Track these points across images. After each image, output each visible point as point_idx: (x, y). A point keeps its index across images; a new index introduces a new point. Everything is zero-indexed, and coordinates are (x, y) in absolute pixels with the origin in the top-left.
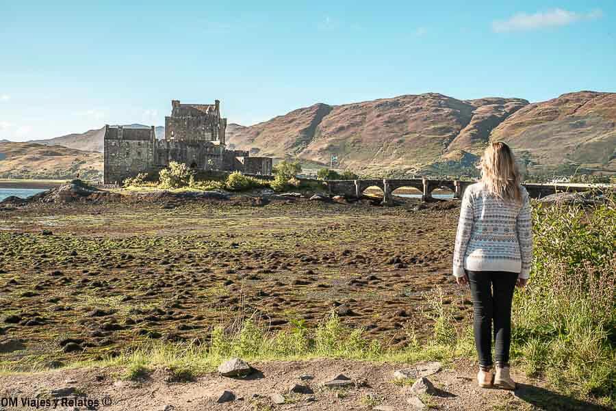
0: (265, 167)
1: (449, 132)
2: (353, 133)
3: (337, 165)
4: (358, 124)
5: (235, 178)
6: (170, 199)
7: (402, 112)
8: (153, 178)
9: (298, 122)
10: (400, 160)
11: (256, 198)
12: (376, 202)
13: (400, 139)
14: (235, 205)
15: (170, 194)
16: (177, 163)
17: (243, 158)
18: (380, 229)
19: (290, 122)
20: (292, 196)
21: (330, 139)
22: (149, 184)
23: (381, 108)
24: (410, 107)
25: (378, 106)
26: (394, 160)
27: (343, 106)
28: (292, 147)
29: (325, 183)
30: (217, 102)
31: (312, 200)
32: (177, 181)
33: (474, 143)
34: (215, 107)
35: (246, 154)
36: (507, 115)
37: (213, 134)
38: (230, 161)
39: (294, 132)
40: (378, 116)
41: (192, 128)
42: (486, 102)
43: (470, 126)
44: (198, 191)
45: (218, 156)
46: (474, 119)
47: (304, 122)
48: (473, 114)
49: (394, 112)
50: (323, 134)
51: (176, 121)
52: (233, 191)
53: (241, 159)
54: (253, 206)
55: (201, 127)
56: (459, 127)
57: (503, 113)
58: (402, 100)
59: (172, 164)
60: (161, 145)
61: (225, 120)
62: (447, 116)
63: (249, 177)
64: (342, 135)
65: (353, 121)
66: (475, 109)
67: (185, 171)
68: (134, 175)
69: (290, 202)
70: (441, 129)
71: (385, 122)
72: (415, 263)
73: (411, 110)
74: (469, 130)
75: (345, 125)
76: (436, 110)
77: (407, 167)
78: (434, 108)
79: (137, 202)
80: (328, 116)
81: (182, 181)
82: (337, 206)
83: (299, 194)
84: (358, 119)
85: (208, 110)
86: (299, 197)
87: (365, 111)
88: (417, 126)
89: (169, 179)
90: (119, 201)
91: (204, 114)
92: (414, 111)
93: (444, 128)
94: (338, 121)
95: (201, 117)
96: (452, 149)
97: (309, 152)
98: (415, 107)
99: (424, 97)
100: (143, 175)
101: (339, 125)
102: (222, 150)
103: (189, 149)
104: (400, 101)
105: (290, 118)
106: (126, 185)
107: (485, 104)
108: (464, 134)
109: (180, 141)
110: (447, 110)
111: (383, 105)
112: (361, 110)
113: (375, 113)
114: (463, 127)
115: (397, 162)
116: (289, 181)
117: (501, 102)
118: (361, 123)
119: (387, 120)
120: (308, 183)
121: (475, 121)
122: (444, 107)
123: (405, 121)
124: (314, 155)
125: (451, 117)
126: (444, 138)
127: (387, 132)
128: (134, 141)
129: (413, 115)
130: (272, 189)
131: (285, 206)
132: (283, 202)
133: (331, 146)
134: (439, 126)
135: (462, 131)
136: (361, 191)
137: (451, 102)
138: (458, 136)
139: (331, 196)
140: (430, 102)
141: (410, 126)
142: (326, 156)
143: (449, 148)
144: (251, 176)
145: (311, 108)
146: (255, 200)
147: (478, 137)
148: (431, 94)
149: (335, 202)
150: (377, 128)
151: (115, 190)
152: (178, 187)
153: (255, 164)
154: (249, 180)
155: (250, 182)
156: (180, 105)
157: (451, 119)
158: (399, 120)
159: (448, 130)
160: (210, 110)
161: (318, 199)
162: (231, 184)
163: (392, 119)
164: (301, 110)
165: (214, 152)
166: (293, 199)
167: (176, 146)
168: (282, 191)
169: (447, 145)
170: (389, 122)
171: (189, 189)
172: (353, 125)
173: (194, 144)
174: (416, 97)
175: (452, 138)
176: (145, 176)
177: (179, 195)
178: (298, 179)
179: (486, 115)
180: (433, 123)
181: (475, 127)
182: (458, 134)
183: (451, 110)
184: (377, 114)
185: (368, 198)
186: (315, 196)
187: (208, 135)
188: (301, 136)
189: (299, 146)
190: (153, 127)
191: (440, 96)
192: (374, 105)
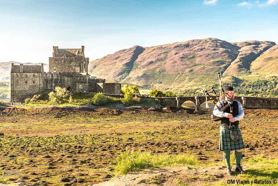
0: (117, 89)
1: (223, 64)
2: (159, 66)
3: (149, 87)
4: (161, 60)
5: (99, 97)
6: (58, 111)
7: (192, 51)
8: (44, 97)
9: (122, 58)
10: (191, 83)
11: (114, 110)
12: (191, 111)
13: (191, 69)
14: (100, 115)
15: (57, 108)
16: (60, 88)
17: (102, 84)
18: (211, 128)
19: (117, 59)
20: (136, 108)
21: (144, 70)
22: (42, 101)
23: (177, 48)
24: (197, 47)
25: (176, 47)
26: (187, 83)
27: (152, 47)
28: (118, 75)
29: (157, 99)
30: (83, 47)
31: (150, 110)
32: (61, 100)
33: (240, 71)
34: (81, 50)
35: (103, 81)
36: (261, 52)
37: (80, 68)
38: (93, 86)
39: (120, 65)
40: (176, 54)
41: (67, 64)
42: (248, 44)
43: (237, 60)
44: (75, 106)
45: (85, 82)
46: (240, 56)
47: (125, 59)
48: (239, 52)
49: (186, 51)
50: (139, 67)
51: (56, 60)
52: (97, 105)
53: (101, 84)
54: (112, 115)
55: (73, 64)
56: (230, 60)
57: (259, 51)
58: (192, 43)
59: (58, 89)
60: (47, 76)
61: (88, 59)
62: (222, 53)
63: (107, 96)
64: (152, 67)
65: (159, 57)
66: (240, 48)
67: (65, 93)
68: (31, 96)
69: (136, 112)
70: (218, 62)
71: (180, 58)
72: (258, 147)
73: (198, 49)
74: (236, 63)
75: (154, 60)
76: (215, 50)
77: (196, 88)
78: (213, 48)
79: (37, 114)
80: (141, 54)
81: (63, 99)
82: (166, 114)
83: (141, 107)
84: (162, 56)
85: (77, 52)
86: (141, 108)
87: (166, 51)
88: (202, 60)
89: (55, 98)
90: (24, 113)
91: (74, 55)
92: (200, 50)
93: (220, 61)
94: (149, 58)
95: (73, 57)
96: (226, 75)
97: (130, 78)
98: (201, 47)
99: (206, 41)
100: (38, 96)
101: (150, 60)
102: (88, 78)
103: (66, 78)
104: (190, 44)
105: (117, 56)
106: (26, 103)
107: (247, 45)
108: (234, 65)
109: (60, 73)
110: (221, 49)
111: (178, 47)
112: (164, 50)
113: (174, 52)
114: (233, 61)
115: (189, 85)
116: (133, 98)
117: (257, 44)
118: (165, 58)
119: (182, 56)
120: (146, 99)
121: (241, 57)
122: (220, 47)
123: (193, 57)
124: (133, 80)
125: (225, 54)
126: (220, 68)
127: (182, 64)
128: (30, 74)
129: (199, 53)
130: (123, 104)
131: (133, 115)
132: (131, 112)
133: (145, 74)
134: (217, 60)
135: (232, 63)
136: (180, 104)
137: (224, 44)
138: (230, 66)
139: (162, 108)
140: (210, 44)
141: (198, 60)
142: (141, 81)
143: (223, 74)
144: (108, 95)
145: (131, 49)
146: (113, 111)
147: (243, 67)
148: (210, 39)
149: (164, 112)
150: (175, 62)
151: (19, 106)
152: (61, 103)
153: (110, 87)
154: (107, 98)
155: (108, 99)
156: (58, 50)
157: (225, 55)
158: (189, 57)
159: (223, 63)
160: (79, 52)
161: (153, 110)
162: (96, 101)
163: (185, 56)
164: (124, 50)
165: (83, 80)
166: (137, 110)
167: (58, 76)
168: (130, 105)
169: (222, 73)
170: (183, 58)
171: (69, 105)
172: (159, 60)
173: (69, 75)
174: (201, 41)
175: (226, 68)
176: (38, 97)
177: (63, 109)
178: (139, 97)
179: (247, 52)
180: (213, 58)
181: (240, 61)
182: (230, 65)
183: (224, 49)
184: (174, 53)
185: (185, 109)
186: (152, 108)
187: (78, 70)
188: (124, 68)
189: (123, 75)
190: (42, 64)
191: (216, 40)
192: (173, 46)
